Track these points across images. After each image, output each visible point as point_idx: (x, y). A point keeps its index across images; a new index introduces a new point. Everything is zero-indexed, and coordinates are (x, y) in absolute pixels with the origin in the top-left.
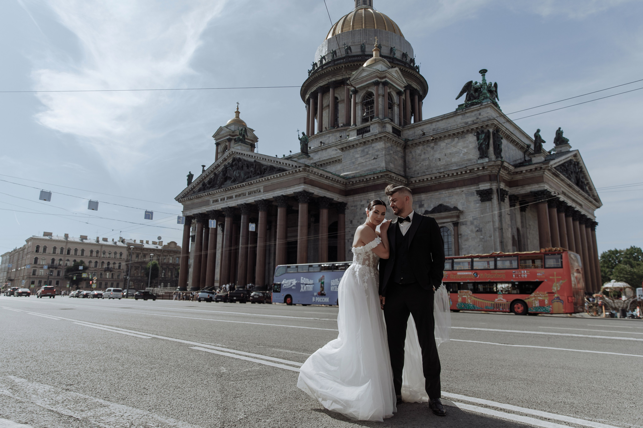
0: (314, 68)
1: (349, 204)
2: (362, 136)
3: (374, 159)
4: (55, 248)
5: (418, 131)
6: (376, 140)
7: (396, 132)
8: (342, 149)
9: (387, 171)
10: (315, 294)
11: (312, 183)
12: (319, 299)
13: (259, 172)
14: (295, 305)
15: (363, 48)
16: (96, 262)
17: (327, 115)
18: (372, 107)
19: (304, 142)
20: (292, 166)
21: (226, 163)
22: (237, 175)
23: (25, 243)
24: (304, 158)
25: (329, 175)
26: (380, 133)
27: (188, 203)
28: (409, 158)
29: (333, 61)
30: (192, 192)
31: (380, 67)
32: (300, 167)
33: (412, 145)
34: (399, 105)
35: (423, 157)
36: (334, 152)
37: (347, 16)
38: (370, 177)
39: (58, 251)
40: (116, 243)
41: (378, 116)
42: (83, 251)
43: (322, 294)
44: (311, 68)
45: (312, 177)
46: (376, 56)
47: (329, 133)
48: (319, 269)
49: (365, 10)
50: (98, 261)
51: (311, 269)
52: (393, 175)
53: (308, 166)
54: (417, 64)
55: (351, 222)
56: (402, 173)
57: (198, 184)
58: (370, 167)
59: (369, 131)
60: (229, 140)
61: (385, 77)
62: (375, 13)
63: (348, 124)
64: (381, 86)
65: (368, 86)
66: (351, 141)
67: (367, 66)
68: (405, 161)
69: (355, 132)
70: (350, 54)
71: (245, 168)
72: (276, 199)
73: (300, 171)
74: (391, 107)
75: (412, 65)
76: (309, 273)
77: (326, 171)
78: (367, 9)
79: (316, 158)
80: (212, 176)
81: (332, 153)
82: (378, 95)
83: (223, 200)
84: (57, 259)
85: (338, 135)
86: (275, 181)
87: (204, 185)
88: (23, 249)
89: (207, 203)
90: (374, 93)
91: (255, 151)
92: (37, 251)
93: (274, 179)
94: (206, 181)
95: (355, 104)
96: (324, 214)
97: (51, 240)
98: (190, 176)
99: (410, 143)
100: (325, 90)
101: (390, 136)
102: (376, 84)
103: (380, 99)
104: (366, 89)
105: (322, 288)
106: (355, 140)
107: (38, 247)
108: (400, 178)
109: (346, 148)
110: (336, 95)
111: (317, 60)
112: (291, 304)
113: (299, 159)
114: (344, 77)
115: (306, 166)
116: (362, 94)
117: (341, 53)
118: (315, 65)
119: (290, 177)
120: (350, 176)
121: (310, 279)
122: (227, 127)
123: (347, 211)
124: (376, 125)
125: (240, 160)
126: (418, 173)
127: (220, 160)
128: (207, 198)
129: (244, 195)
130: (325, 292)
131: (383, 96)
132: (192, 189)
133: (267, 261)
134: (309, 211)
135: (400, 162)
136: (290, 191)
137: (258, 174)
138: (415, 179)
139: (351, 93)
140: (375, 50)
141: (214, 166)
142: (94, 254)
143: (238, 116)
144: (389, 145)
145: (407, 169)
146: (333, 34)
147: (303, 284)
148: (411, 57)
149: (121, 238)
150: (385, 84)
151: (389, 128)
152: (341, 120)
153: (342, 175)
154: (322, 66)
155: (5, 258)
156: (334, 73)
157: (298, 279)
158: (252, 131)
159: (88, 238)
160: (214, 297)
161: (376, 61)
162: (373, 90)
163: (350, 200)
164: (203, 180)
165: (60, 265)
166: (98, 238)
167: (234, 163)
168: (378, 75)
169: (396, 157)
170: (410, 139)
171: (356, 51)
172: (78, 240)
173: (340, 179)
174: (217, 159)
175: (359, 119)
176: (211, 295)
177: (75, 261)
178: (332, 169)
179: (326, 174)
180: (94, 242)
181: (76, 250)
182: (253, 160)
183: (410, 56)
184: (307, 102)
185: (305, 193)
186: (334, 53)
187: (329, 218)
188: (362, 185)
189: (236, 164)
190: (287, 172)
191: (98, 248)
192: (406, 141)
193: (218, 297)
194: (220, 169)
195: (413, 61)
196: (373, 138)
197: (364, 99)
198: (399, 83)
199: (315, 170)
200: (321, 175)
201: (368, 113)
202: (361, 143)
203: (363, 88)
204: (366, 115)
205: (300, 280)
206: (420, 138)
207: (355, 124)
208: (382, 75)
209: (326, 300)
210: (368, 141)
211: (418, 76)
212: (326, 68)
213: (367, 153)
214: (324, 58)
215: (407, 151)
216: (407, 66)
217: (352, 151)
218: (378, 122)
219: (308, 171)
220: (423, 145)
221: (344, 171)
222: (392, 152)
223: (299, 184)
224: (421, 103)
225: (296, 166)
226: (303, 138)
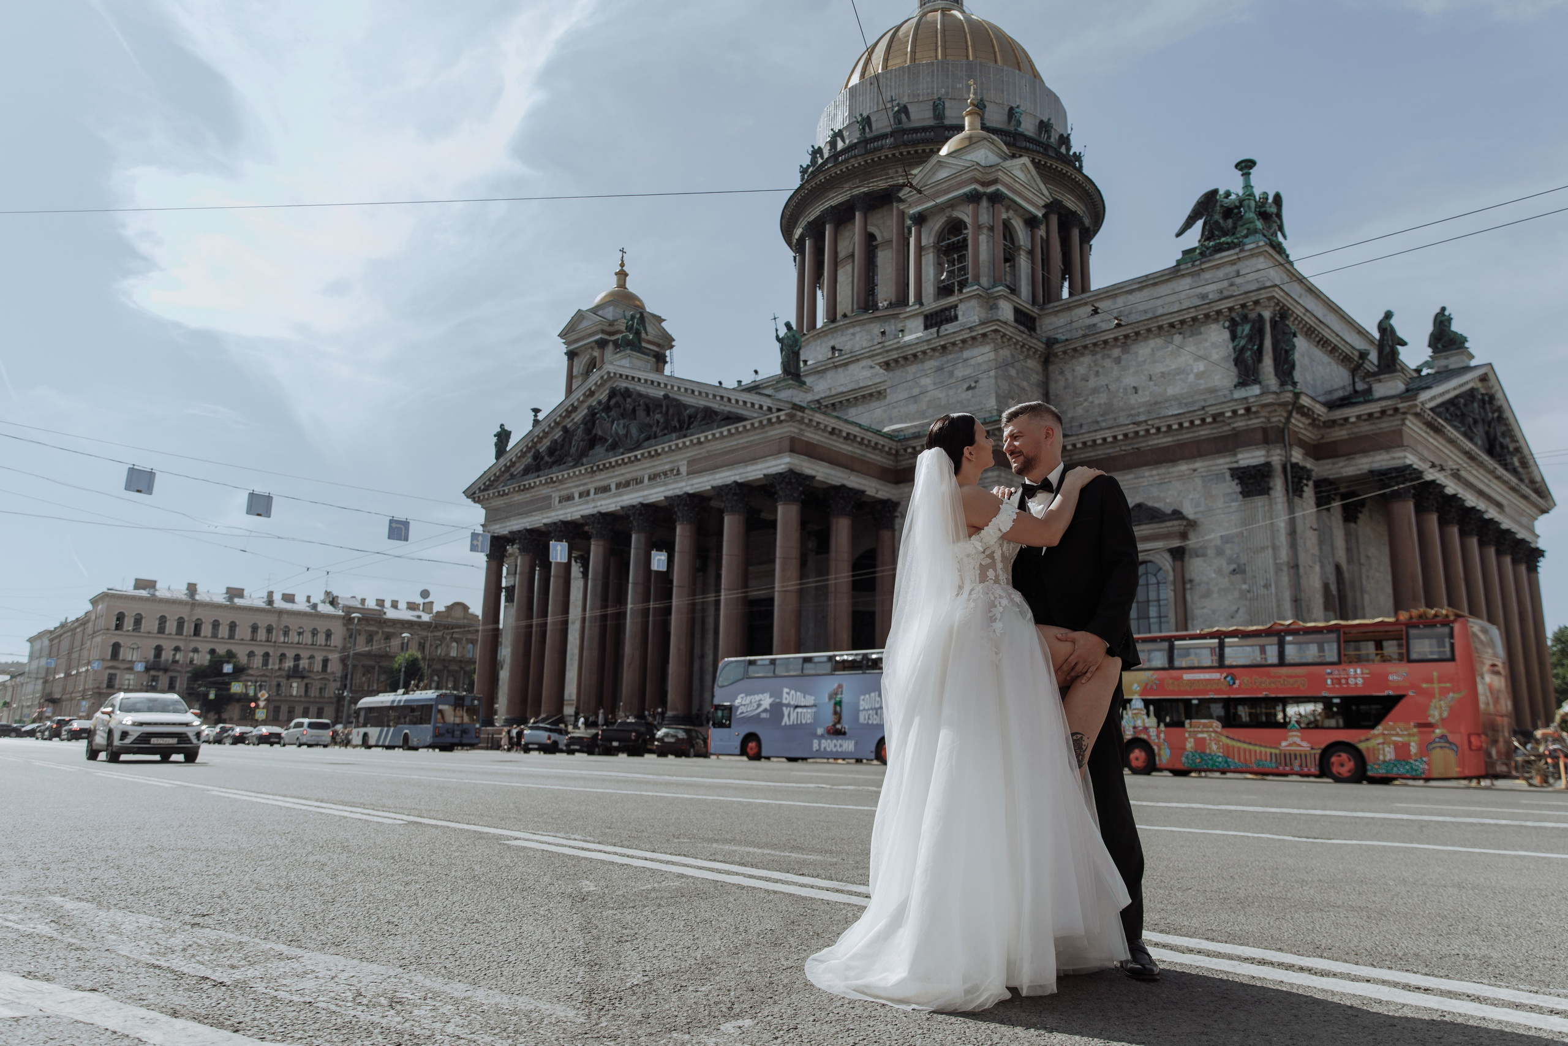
0: (814, 161)
2: (938, 332)
3: (969, 388)
4: (163, 620)
6: (974, 340)
7: (1025, 320)
8: (887, 365)
10: (820, 731)
11: (811, 451)
12: (830, 745)
13: (675, 423)
14: (768, 758)
15: (938, 109)
16: (266, 655)
17: (847, 280)
18: (962, 259)
19: (790, 346)
20: (761, 407)
21: (593, 401)
22: (622, 432)
23: (89, 607)
25: (854, 430)
26: (982, 323)
27: (499, 502)
28: (1057, 383)
29: (864, 142)
30: (507, 475)
31: (984, 155)
32: (779, 410)
33: (1065, 352)
34: (1031, 253)
35: (1093, 383)
36: (867, 373)
37: (899, 28)
39: (171, 627)
40: (315, 606)
41: (977, 281)
42: (233, 626)
43: (837, 732)
44: (806, 161)
45: (812, 436)
46: (971, 128)
47: (852, 324)
48: (829, 666)
49: (943, 14)
50: (271, 651)
51: (809, 668)
53: (801, 409)
54: (1076, 148)
57: (523, 454)
59: (956, 318)
60: (602, 344)
61: (995, 181)
62: (969, 20)
63: (902, 301)
64: (984, 203)
65: (952, 204)
66: (909, 345)
67: (949, 155)
69: (919, 322)
70: (906, 125)
71: (641, 414)
72: (721, 491)
73: (780, 421)
74: (1010, 256)
75: (1063, 150)
76: (803, 676)
77: (846, 421)
78: (950, 10)
79: (821, 387)
80: (558, 434)
81: (862, 375)
82: (978, 228)
83: (584, 494)
84: (168, 645)
85: (876, 329)
86: (717, 446)
87: (537, 457)
88: (83, 622)
89: (545, 504)
90: (968, 221)
91: (667, 372)
92: (118, 627)
93: (715, 441)
94: (543, 447)
95: (920, 249)
96: (842, 530)
97: (154, 600)
98: (503, 436)
99: (1058, 348)
100: (842, 216)
101: (1009, 331)
102: (973, 198)
103: (983, 238)
104: (948, 212)
105: (838, 715)
106: (919, 342)
107: (120, 617)
109: (896, 361)
110: (871, 229)
111: (822, 140)
112: (757, 757)
113: (777, 390)
114: (891, 183)
115: (796, 407)
116: (936, 224)
117: (882, 124)
118: (817, 152)
119: (755, 437)
120: (908, 433)
121: (805, 692)
122: (595, 310)
124: (974, 303)
125: (627, 393)
126: (1081, 426)
127: (578, 394)
128: (544, 491)
129: (638, 481)
130: (845, 725)
131: (991, 229)
132: (508, 468)
133: (697, 651)
134: (804, 522)
136: (755, 472)
137: (674, 430)
138: (1072, 439)
139: (909, 222)
140: (970, 114)
141: (561, 411)
142: (262, 634)
143: (622, 284)
144: (1005, 353)
146: (863, 75)
147: (788, 705)
148: (1061, 131)
149: (328, 593)
150: (996, 199)
151: (1006, 311)
152: (885, 292)
153: (886, 429)
154: (835, 156)
155: (38, 645)
156: (864, 173)
157: (776, 693)
158: (660, 320)
159: (246, 593)
160: (563, 740)
161: (971, 142)
162: (965, 214)
164: (535, 444)
165: (175, 662)
166: (270, 594)
167: (612, 402)
168: (978, 175)
169: (1025, 384)
170: (1061, 337)
171: (920, 116)
172: (220, 598)
173: (882, 441)
174: (569, 391)
175: (929, 289)
176: (555, 736)
177: (212, 652)
178: (864, 415)
179: (847, 429)
180: (260, 603)
181: (216, 625)
182: (660, 394)
183: (1058, 129)
184: (798, 248)
185: (792, 477)
186: (867, 121)
187: (855, 538)
189: (617, 405)
190: (748, 424)
191: (272, 620)
192: (1051, 342)
193: (574, 741)
194: (578, 416)
195: (1065, 140)
196: (966, 335)
197: (941, 236)
198: (1030, 195)
199: (818, 417)
200: (833, 432)
201: (951, 273)
202: (934, 350)
203: (940, 209)
204: (948, 278)
205: (780, 696)
206: (1085, 336)
207: (919, 300)
208: (987, 176)
209: (848, 745)
210: (954, 344)
211: (1079, 177)
212: (846, 161)
213: (951, 374)
214: (839, 134)
215: (1051, 368)
216: (1051, 153)
217: (912, 369)
218: (979, 296)
219: (801, 421)
220: (1093, 353)
221: (891, 421)
222: (1013, 372)
223: (778, 453)
224: (1086, 246)
225: (770, 409)
226: (786, 337)
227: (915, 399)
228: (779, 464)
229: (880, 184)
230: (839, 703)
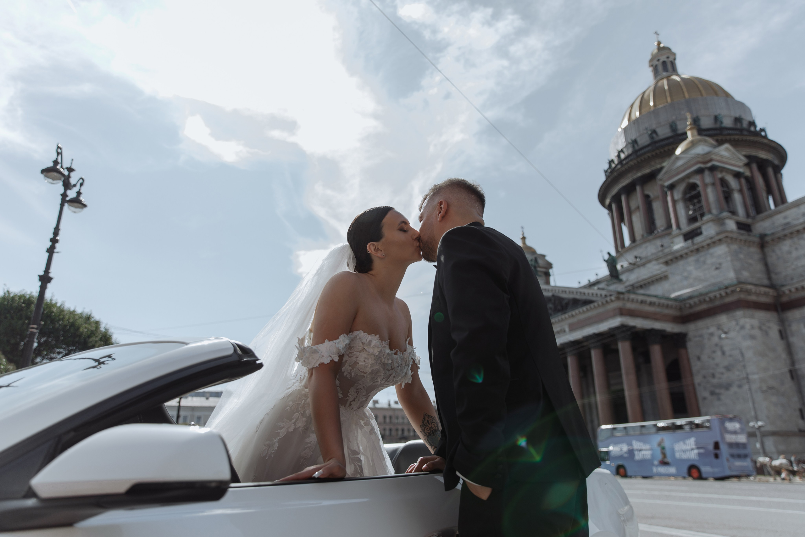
0: (610, 166)
1: (691, 334)
2: (693, 242)
3: (717, 268)
5: (779, 220)
6: (714, 243)
7: (743, 227)
8: (667, 263)
9: (740, 283)
10: (656, 462)
11: (632, 314)
12: (663, 470)
13: (559, 307)
14: (631, 477)
15: (673, 127)
16: (390, 430)
17: (638, 220)
18: (699, 202)
19: (611, 262)
20: (601, 295)
24: (614, 283)
25: (654, 300)
26: (718, 234)
28: (772, 259)
29: (635, 152)
31: (701, 149)
32: (611, 295)
33: (773, 240)
34: (741, 191)
35: (795, 254)
36: (657, 267)
37: (644, 93)
38: (714, 294)
41: (710, 212)
43: (664, 463)
44: (606, 166)
45: (629, 306)
46: (693, 136)
47: (645, 242)
48: (654, 430)
49: (668, 80)
51: (644, 431)
52: (749, 287)
53: (622, 293)
54: (759, 126)
55: (699, 358)
56: (766, 282)
58: (713, 281)
59: (701, 233)
61: (711, 160)
62: (683, 79)
63: (669, 226)
64: (707, 173)
65: (688, 176)
66: (677, 251)
67: (683, 153)
68: (766, 265)
69: (681, 239)
70: (656, 138)
72: (587, 338)
73: (612, 301)
74: (727, 196)
75: (752, 129)
76: (642, 433)
77: (649, 296)
78: (670, 76)
79: (631, 278)
81: (654, 269)
82: (706, 185)
85: (658, 242)
86: (582, 317)
90: (699, 182)
91: (552, 283)
93: (580, 314)
95: (674, 202)
96: (656, 352)
99: (768, 239)
100: (629, 190)
101: (735, 236)
102: (700, 171)
103: (710, 190)
104: (687, 180)
105: (664, 455)
106: (683, 248)
108: (763, 290)
109: (671, 260)
110: (647, 192)
111: (613, 156)
112: (625, 476)
113: (608, 285)
114: (653, 168)
115: (620, 293)
116: (681, 188)
117: (644, 141)
118: (611, 162)
119: (601, 310)
120: (685, 297)
121: (645, 442)
123: (690, 345)
124: (710, 224)
126: (792, 279)
130: (669, 459)
131: (713, 184)
134: (634, 349)
135: (759, 267)
136: (603, 327)
137: (559, 311)
138: (788, 287)
139: (666, 189)
140: (690, 129)
142: (388, 420)
144: (735, 247)
145: (773, 276)
146: (629, 120)
147: (637, 450)
148: (749, 119)
150: (713, 169)
151: (731, 225)
152: (660, 222)
153: (673, 295)
154: (621, 162)
156: (638, 167)
157: (630, 444)
158: (544, 256)
159: (379, 402)
161: (693, 144)
162: (696, 180)
163: (691, 329)
168: (700, 160)
169: (751, 261)
170: (768, 232)
171: (664, 132)
173: (670, 303)
175: (683, 221)
178: (657, 290)
179: (649, 299)
180: (386, 406)
182: (550, 295)
183: (747, 118)
184: (609, 208)
185: (623, 328)
186: (635, 142)
187: (665, 355)
188: (704, 307)
190: (596, 304)
191: (391, 413)
192: (762, 237)
195: (752, 124)
196: (709, 241)
197: (685, 193)
198: (733, 162)
199: (632, 296)
200: (642, 302)
201: (695, 211)
202: (692, 251)
203: (682, 180)
204: (693, 213)
205: (631, 445)
206: (784, 230)
207: (678, 227)
208: (706, 158)
209: (672, 470)
210: (703, 247)
211: (765, 141)
212: (627, 163)
213: (704, 262)
214: (622, 151)
215: (767, 250)
216: (745, 133)
217: (681, 263)
218: (712, 220)
219: (623, 299)
220: (791, 238)
221: (674, 291)
222: (742, 256)
223: (613, 316)
224: (779, 175)
225: (606, 296)
226: (609, 259)
227: (686, 278)
228: (615, 322)
229: (647, 171)
230: (663, 448)
